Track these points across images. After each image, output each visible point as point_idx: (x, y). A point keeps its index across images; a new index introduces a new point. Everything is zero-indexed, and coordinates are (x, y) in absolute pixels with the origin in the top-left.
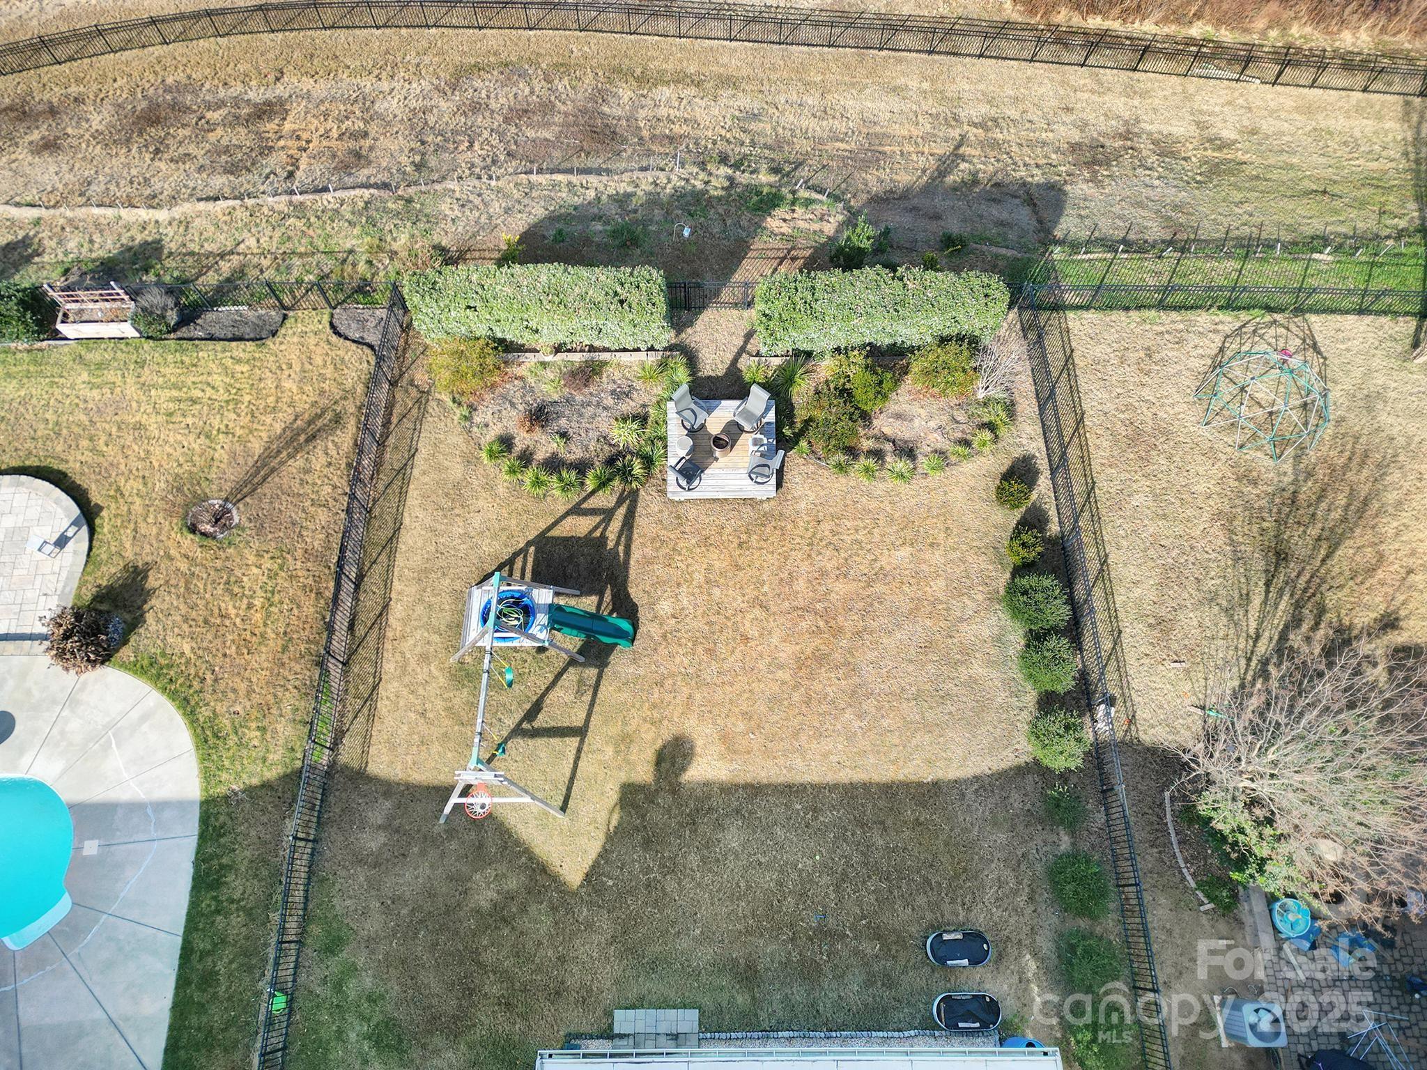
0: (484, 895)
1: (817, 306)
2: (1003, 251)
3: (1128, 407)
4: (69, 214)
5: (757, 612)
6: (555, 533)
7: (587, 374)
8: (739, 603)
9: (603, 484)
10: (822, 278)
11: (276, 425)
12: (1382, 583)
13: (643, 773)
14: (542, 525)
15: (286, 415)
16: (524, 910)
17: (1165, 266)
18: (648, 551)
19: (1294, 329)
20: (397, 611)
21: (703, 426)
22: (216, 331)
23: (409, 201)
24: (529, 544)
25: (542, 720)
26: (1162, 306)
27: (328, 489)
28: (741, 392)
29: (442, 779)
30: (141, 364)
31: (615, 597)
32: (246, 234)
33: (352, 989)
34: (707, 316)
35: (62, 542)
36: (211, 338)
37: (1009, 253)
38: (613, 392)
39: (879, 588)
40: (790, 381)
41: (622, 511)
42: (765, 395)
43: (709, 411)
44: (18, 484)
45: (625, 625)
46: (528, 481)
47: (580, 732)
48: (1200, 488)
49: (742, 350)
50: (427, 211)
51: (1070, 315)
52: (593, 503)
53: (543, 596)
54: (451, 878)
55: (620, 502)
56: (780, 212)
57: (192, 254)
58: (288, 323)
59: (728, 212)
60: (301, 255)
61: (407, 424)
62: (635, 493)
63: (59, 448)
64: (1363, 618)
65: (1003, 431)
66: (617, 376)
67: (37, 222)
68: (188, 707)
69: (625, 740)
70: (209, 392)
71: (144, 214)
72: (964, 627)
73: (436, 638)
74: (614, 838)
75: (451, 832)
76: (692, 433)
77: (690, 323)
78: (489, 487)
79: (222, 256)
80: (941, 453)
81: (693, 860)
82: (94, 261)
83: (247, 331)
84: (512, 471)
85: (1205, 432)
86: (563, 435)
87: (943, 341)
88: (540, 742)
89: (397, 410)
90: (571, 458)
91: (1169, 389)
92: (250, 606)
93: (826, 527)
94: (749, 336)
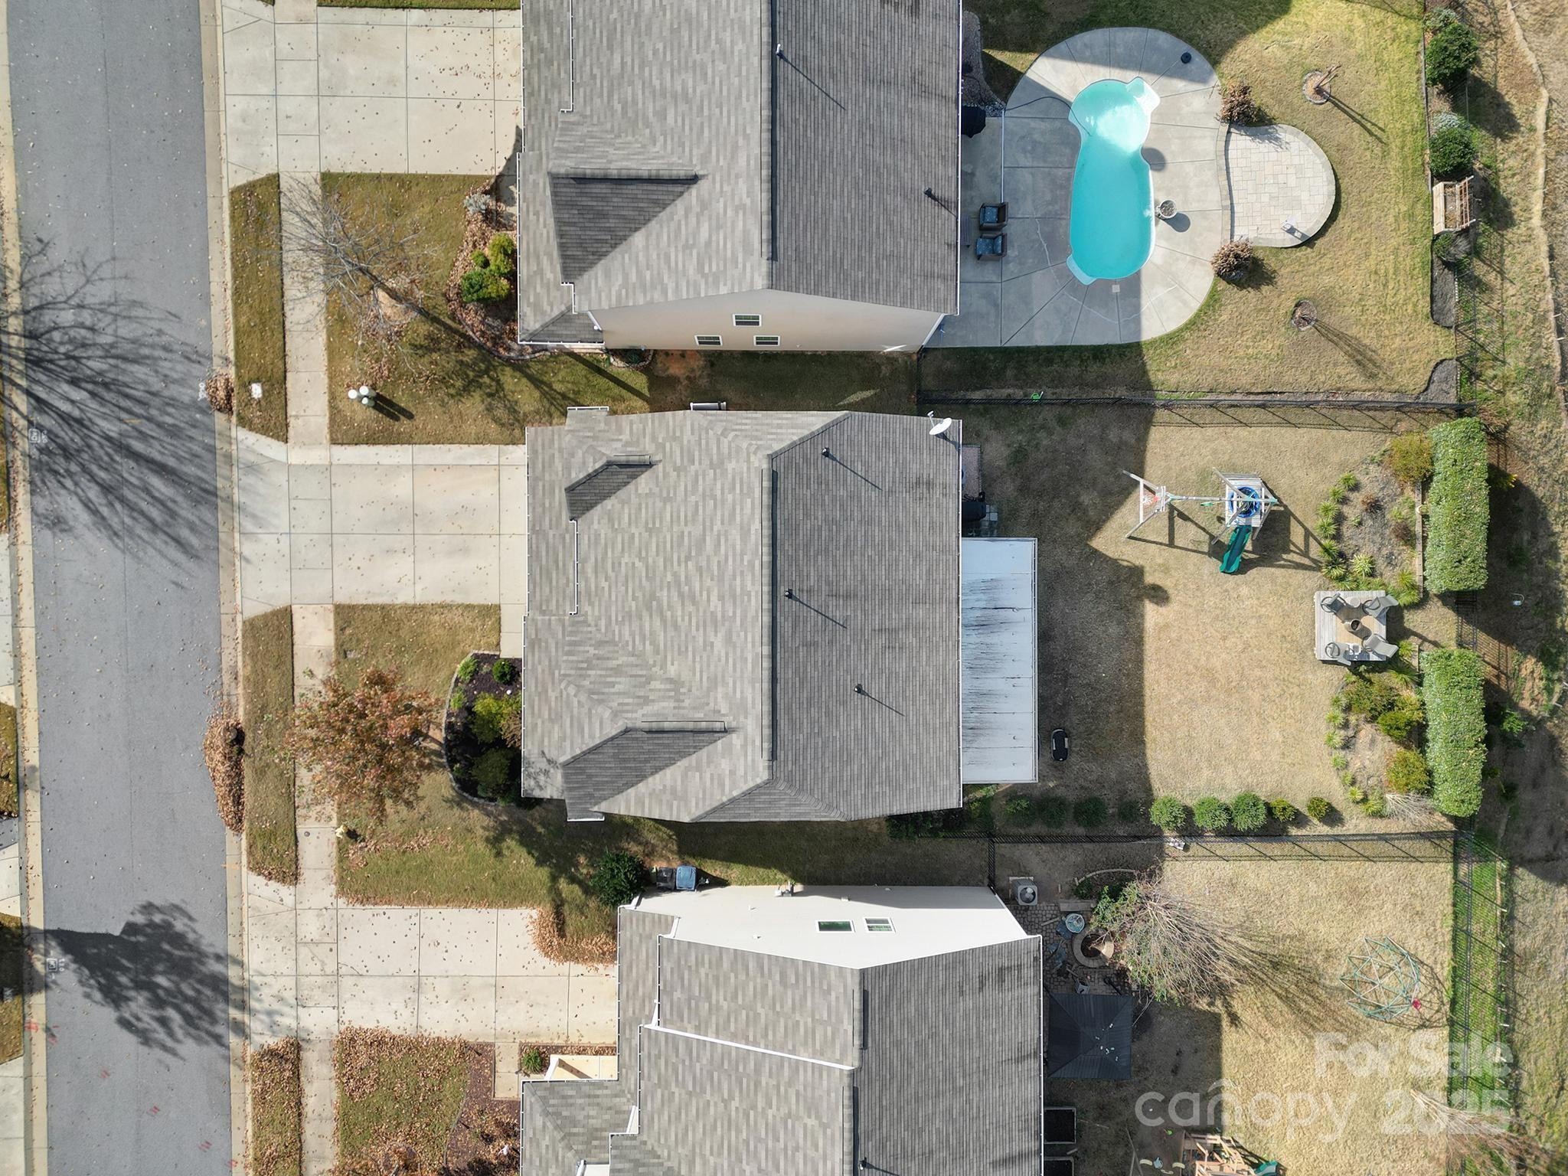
0: (1086, 499)
1: (1456, 690)
2: (1503, 827)
3: (1379, 893)
4: (1540, 151)
5: (1240, 647)
6: (1293, 522)
7: (1406, 535)
8: (1246, 635)
9: (1326, 550)
10: (1477, 695)
11: (1369, 339)
12: (1259, 1024)
13: (1149, 579)
14: (1297, 515)
15: (1375, 344)
16: (1079, 519)
17: (1489, 939)
18: (1280, 580)
19: (1438, 1016)
20: (1242, 432)
21: (1367, 614)
22: (1439, 283)
23: (1550, 396)
24: (1285, 507)
25: (1178, 521)
26: (1455, 930)
27: (1322, 378)
28: (1391, 639)
29: (1149, 470)
30: (1413, 242)
31: (1251, 560)
32: (1519, 285)
33: (1042, 434)
34: (1451, 616)
35: (1292, 231)
36: (1433, 282)
37: (1501, 832)
38: (1392, 554)
39: (1255, 719)
40: (1400, 671)
41: (1306, 561)
42: (1390, 655)
43: (1378, 618)
44: (1329, 196)
45: (1234, 568)
46: (1328, 504)
47: (1171, 544)
48: (1321, 927)
49: (1424, 639)
50: (1541, 411)
51: (1450, 866)
52: (1313, 543)
53: (1256, 521)
54: (1095, 479)
55: (1314, 561)
56: (1540, 669)
57: (1502, 250)
58: (1446, 332)
59: (1541, 630)
60: (1501, 329)
61: (1368, 422)
62: (1319, 569)
63: (1353, 210)
64: (1237, 1006)
65: (1361, 807)
66: (1405, 556)
67: (1533, 130)
68: (1192, 325)
69: (1166, 569)
70: (1393, 292)
71: (1537, 208)
72: (1231, 769)
73: (1227, 457)
74: (1114, 563)
75: (1119, 477)
76: (1363, 607)
77: (1445, 604)
78: (1324, 479)
79: (1501, 272)
80: (1346, 766)
81: (1102, 608)
82: (1497, 183)
83: (1439, 303)
84: (1335, 494)
85: (1360, 939)
86: (1360, 523)
87: (1430, 773)
88: (1166, 522)
89: (1378, 414)
90: (1344, 529)
91: (1391, 922)
92: (1248, 347)
93: (1296, 690)
94: (1436, 644)
